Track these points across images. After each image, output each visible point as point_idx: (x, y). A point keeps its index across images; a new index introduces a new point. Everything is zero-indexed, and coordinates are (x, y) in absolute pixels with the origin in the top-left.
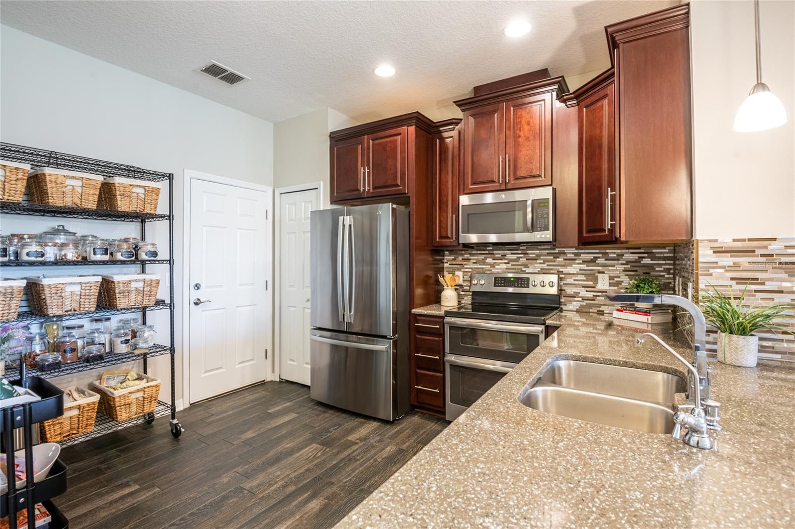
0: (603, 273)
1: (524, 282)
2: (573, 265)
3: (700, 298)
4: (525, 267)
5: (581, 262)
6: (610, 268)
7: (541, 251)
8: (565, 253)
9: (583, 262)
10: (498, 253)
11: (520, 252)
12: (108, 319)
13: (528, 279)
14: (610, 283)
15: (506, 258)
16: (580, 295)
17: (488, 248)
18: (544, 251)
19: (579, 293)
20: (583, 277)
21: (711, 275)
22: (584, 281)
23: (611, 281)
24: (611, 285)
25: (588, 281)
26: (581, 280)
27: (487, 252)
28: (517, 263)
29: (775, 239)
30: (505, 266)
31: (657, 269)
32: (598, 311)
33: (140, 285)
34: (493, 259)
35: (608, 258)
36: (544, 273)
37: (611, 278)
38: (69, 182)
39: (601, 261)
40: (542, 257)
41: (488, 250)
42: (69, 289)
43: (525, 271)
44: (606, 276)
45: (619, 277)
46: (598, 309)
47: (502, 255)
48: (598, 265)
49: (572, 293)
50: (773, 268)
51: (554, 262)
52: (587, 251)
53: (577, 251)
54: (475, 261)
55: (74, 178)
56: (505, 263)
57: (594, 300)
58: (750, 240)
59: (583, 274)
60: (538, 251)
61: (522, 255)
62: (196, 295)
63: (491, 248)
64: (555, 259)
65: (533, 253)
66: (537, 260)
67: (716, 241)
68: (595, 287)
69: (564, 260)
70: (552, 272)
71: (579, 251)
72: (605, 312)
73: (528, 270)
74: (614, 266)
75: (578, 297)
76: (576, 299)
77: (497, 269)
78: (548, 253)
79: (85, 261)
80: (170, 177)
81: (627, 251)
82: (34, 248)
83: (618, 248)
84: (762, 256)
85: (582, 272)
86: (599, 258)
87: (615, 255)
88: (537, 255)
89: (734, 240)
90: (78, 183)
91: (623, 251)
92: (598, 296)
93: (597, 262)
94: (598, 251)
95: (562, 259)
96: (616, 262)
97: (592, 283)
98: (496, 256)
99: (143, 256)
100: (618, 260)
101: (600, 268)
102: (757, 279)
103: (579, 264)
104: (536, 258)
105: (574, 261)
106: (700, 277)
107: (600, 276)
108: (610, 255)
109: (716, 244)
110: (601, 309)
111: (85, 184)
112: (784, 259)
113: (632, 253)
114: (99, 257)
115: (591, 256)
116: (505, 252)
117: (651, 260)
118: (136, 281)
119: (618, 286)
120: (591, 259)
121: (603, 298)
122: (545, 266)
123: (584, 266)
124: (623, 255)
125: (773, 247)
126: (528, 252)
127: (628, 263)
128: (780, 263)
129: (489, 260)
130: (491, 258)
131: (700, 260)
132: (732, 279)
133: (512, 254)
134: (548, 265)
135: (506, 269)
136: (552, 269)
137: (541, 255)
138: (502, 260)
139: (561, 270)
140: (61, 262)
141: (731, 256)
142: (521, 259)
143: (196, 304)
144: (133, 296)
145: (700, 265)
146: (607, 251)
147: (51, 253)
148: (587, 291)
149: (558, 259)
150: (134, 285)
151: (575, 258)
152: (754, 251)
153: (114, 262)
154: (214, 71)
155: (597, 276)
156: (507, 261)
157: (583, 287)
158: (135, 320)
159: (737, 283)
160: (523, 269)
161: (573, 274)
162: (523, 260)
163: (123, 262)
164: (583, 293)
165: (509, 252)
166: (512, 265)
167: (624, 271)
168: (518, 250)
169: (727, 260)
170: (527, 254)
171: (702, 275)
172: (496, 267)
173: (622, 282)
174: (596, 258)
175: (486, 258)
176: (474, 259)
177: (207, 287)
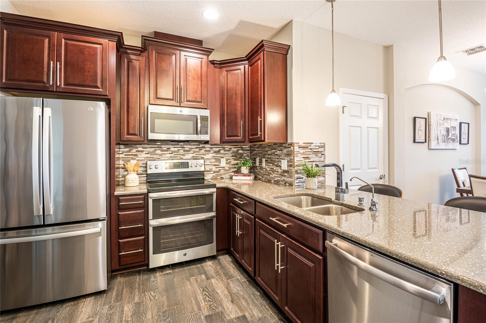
0: (223, 158)
1: (186, 164)
2: (209, 154)
3: (295, 166)
4: (182, 156)
5: (213, 152)
6: (226, 155)
7: (192, 146)
8: (205, 147)
9: (214, 152)
10: (165, 147)
11: (179, 146)
13: (188, 163)
14: (226, 163)
15: (170, 150)
16: (212, 170)
17: (157, 144)
18: (194, 146)
19: (212, 169)
20: (214, 160)
21: (298, 156)
22: (214, 162)
23: (227, 162)
24: (227, 163)
25: (216, 162)
26: (213, 162)
27: (156, 146)
28: (178, 153)
29: (312, 143)
30: (170, 155)
31: (244, 155)
32: (221, 177)
34: (161, 151)
35: (225, 150)
36: (194, 159)
37: (227, 160)
39: (222, 152)
40: (192, 150)
41: (158, 145)
43: (183, 158)
44: (225, 159)
45: (230, 160)
46: (221, 176)
47: (167, 148)
48: (221, 154)
49: (209, 169)
50: (312, 153)
51: (200, 152)
52: (216, 146)
53: (211, 146)
54: (147, 152)
56: (170, 153)
57: (219, 172)
58: (307, 143)
59: (214, 159)
60: (190, 146)
61: (181, 149)
63: (160, 144)
64: (200, 151)
65: (187, 147)
66: (190, 151)
67: (299, 143)
68: (219, 165)
69: (205, 151)
70: (198, 158)
71: (212, 146)
72: (224, 177)
73: (184, 158)
74: (227, 154)
75: (212, 171)
76: (211, 172)
77: (164, 157)
78: (196, 147)
81: (233, 147)
83: (230, 145)
84: (310, 149)
85: (214, 158)
86: (221, 150)
87: (228, 149)
88: (190, 149)
89: (304, 143)
91: (232, 147)
92: (221, 170)
93: (220, 152)
94: (221, 147)
95: (204, 151)
96: (229, 152)
97: (218, 163)
98: (163, 149)
100: (229, 151)
101: (222, 155)
102: (309, 157)
103: (212, 153)
104: (190, 150)
105: (209, 152)
106: (295, 157)
107: (222, 159)
108: (226, 149)
109: (299, 145)
110: (222, 176)
112: (315, 150)
113: (235, 148)
115: (218, 149)
116: (170, 146)
117: (242, 151)
119: (229, 164)
120: (218, 151)
121: (223, 171)
122: (194, 155)
123: (214, 155)
124: (231, 149)
125: (312, 146)
126: (185, 146)
127: (233, 152)
128: (314, 152)
129: (158, 152)
130: (159, 150)
131: (295, 151)
132: (303, 158)
133: (174, 147)
134: (196, 154)
135: (170, 157)
136: (198, 157)
137: (192, 149)
138: (167, 151)
139: (203, 157)
141: (303, 149)
142: (180, 151)
145: (295, 153)
146: (225, 147)
148: (216, 168)
149: (201, 151)
151: (210, 150)
152: (308, 147)
155: (221, 160)
156: (171, 152)
157: (214, 166)
159: (304, 159)
160: (182, 157)
161: (209, 159)
162: (182, 152)
164: (214, 168)
165: (172, 146)
166: (174, 155)
167: (232, 156)
168: (178, 145)
169: (302, 151)
170: (184, 147)
171: (295, 156)
172: (163, 156)
173: (231, 162)
174: (220, 150)
175: (155, 150)
176: (146, 151)
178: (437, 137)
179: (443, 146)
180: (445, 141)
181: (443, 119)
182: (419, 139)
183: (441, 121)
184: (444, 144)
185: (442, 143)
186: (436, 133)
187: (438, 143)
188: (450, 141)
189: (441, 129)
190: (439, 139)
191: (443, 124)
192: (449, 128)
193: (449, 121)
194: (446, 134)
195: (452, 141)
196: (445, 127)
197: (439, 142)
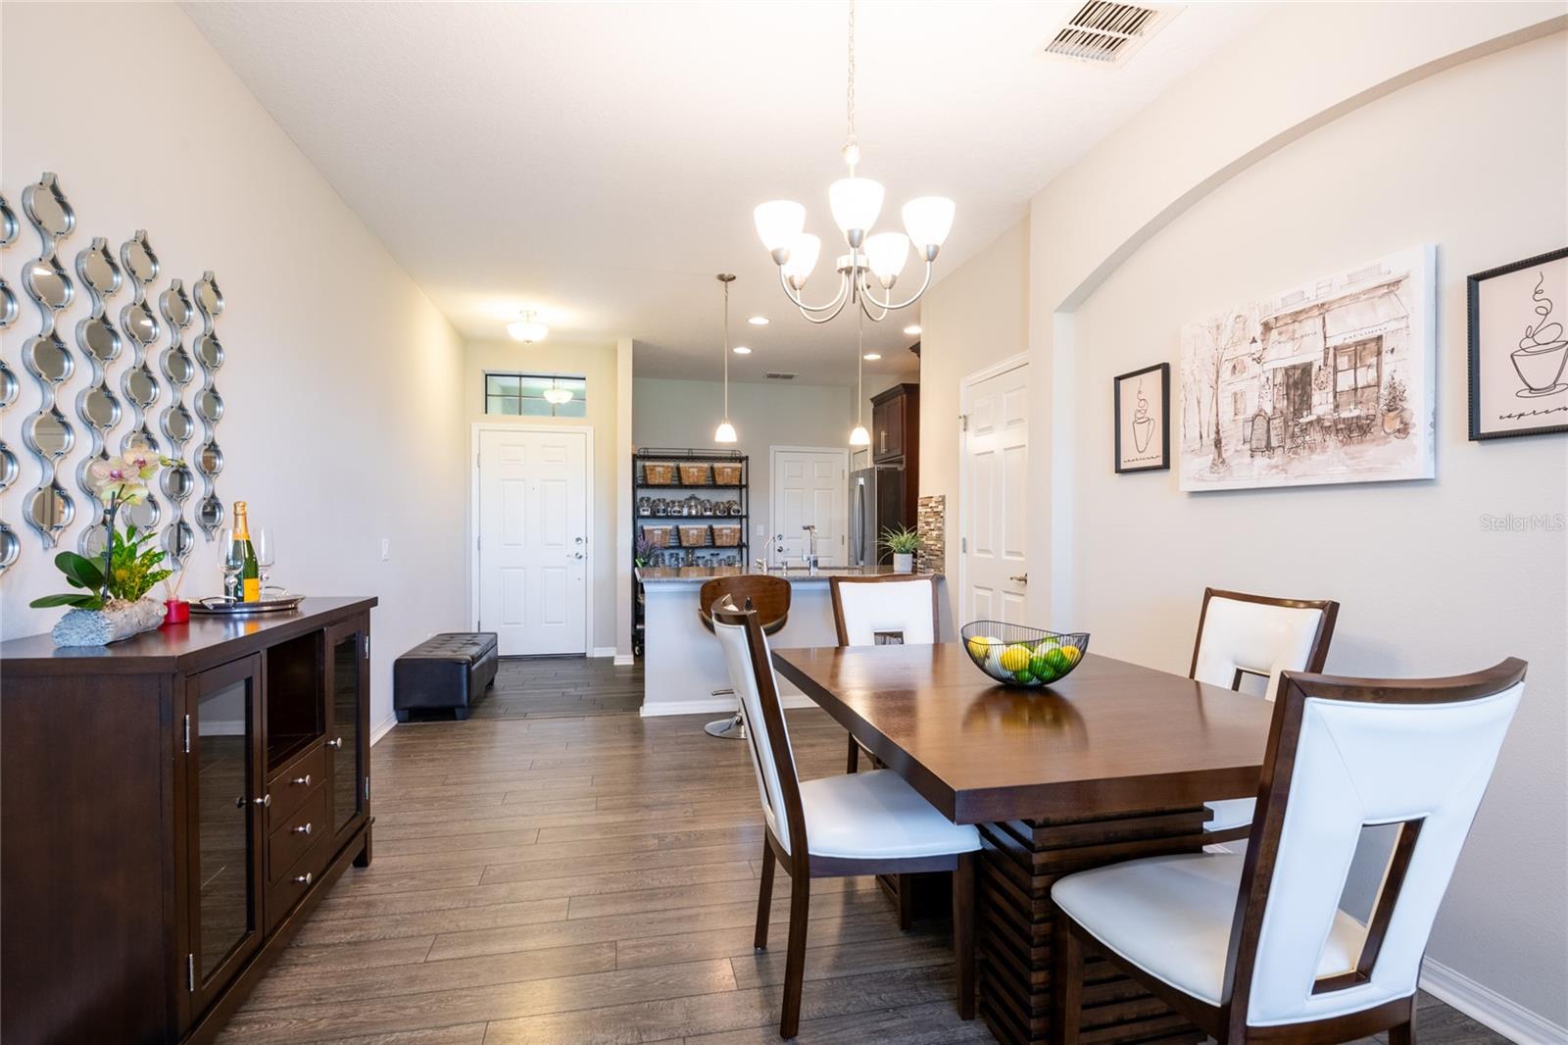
12: (718, 554)
29: (932, 497)
33: (728, 531)
38: (691, 470)
42: (692, 532)
55: (693, 467)
62: (779, 544)
79: (700, 517)
80: (747, 458)
82: (677, 508)
90: (695, 470)
99: (732, 513)
111: (700, 469)
112: (935, 510)
114: (708, 513)
118: (727, 529)
140: (690, 517)
143: (780, 551)
144: (724, 538)
147: (685, 512)
150: (725, 531)
153: (715, 517)
154: (771, 376)
158: (734, 557)
163: (720, 517)
177: (788, 538)
178: (1213, 436)
179: (1257, 471)
180: (1269, 447)
181: (1258, 331)
182: (1139, 456)
183: (1246, 348)
184: (1261, 461)
185: (1249, 459)
186: (1208, 416)
187: (1220, 460)
188: (1315, 436)
189: (1238, 387)
190: (1224, 442)
191: (1259, 360)
192: (1306, 369)
193: (1312, 325)
194: (1283, 404)
195: (1332, 441)
196: (1275, 370)
197: (1224, 456)
